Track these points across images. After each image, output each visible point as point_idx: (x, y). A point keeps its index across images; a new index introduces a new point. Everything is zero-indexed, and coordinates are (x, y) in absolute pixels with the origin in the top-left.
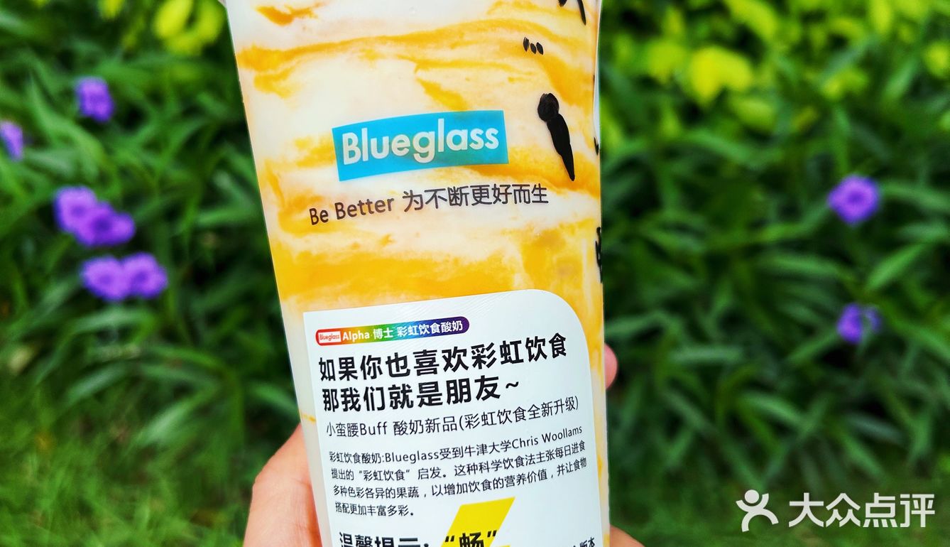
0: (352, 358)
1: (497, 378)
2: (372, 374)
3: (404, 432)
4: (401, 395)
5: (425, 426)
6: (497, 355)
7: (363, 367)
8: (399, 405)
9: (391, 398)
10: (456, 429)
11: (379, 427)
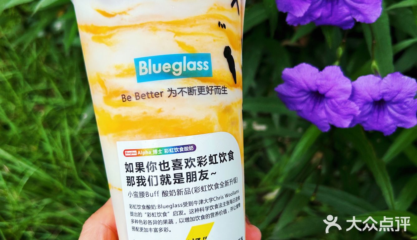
0: (142, 163)
1: (207, 171)
2: (152, 170)
3: (167, 195)
4: (166, 179)
5: (176, 193)
6: (208, 161)
7: (147, 167)
8: (165, 183)
9: (161, 180)
10: (190, 193)
11: (155, 193)
